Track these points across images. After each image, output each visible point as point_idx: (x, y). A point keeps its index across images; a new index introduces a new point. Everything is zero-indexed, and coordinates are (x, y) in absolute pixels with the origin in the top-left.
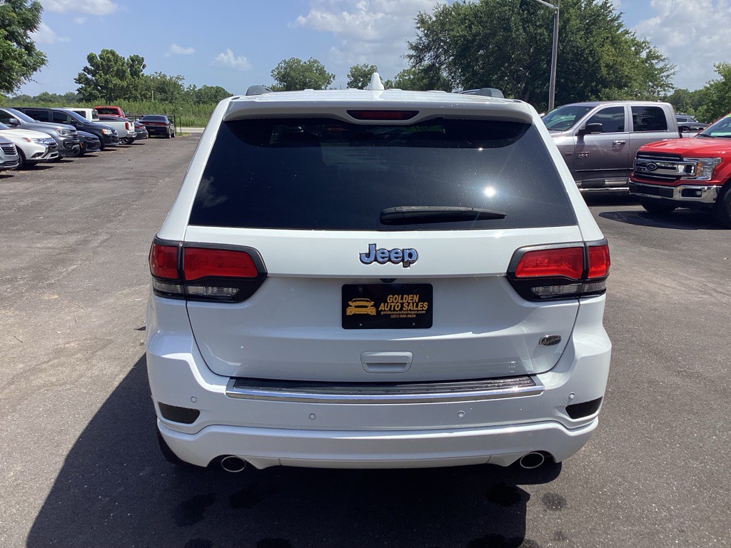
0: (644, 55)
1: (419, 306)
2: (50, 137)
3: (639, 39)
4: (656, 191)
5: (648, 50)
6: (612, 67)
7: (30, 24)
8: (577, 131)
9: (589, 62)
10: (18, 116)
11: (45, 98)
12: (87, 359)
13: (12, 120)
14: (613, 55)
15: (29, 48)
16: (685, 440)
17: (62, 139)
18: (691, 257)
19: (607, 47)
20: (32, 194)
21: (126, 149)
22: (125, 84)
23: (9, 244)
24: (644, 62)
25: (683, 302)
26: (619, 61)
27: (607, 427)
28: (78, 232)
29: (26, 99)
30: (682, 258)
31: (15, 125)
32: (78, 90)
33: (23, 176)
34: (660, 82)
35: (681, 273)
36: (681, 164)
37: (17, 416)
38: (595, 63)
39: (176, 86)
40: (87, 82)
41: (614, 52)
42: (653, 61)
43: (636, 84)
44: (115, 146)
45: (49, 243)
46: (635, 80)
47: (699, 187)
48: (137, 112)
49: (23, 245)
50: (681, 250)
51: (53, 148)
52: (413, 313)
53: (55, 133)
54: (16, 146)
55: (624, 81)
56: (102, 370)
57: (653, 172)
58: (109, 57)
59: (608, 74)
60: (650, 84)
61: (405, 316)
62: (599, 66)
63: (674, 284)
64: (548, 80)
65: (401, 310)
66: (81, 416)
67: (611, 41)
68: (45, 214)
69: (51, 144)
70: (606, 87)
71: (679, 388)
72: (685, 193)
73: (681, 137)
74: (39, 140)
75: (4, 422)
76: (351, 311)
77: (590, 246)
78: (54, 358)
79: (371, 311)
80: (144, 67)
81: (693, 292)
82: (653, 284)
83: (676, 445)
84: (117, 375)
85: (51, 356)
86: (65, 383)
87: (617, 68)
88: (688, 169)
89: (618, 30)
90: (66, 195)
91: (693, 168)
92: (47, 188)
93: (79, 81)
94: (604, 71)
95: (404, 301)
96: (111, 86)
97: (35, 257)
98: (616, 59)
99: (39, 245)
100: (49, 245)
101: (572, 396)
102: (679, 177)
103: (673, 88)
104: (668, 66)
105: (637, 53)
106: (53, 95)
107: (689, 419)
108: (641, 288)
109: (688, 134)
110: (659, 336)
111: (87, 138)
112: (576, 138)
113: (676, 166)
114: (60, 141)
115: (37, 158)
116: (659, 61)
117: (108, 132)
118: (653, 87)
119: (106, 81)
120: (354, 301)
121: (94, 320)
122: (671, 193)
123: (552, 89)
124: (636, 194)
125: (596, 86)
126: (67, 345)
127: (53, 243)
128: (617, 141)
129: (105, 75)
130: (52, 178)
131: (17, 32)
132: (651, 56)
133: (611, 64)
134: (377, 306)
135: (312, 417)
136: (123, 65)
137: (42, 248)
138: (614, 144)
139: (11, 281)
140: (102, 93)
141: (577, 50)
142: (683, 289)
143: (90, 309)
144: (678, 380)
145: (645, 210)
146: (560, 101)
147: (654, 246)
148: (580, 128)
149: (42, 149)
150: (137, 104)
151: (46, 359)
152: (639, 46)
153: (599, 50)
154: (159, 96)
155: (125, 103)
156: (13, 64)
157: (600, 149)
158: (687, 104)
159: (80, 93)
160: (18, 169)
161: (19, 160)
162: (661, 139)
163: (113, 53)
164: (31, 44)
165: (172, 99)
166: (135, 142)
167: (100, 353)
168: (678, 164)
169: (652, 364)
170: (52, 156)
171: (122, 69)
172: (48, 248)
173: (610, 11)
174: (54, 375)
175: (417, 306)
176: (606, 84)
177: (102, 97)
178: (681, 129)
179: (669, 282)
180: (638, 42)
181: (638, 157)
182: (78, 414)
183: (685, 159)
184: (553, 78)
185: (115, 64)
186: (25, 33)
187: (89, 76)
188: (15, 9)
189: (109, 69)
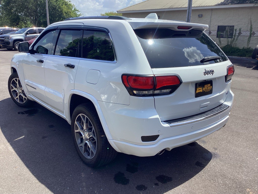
5: (74, 8)
6: (67, 13)
9: (59, 11)
19: (64, 6)
42: (76, 12)
61: (208, 91)
62: (63, 13)
65: (207, 89)
79: (201, 91)
95: (208, 86)
104: (81, 14)
120: (198, 88)
132: (75, 10)
133: (67, 12)
135: (192, 127)
141: (54, 6)
153: (61, 6)
175: (210, 88)
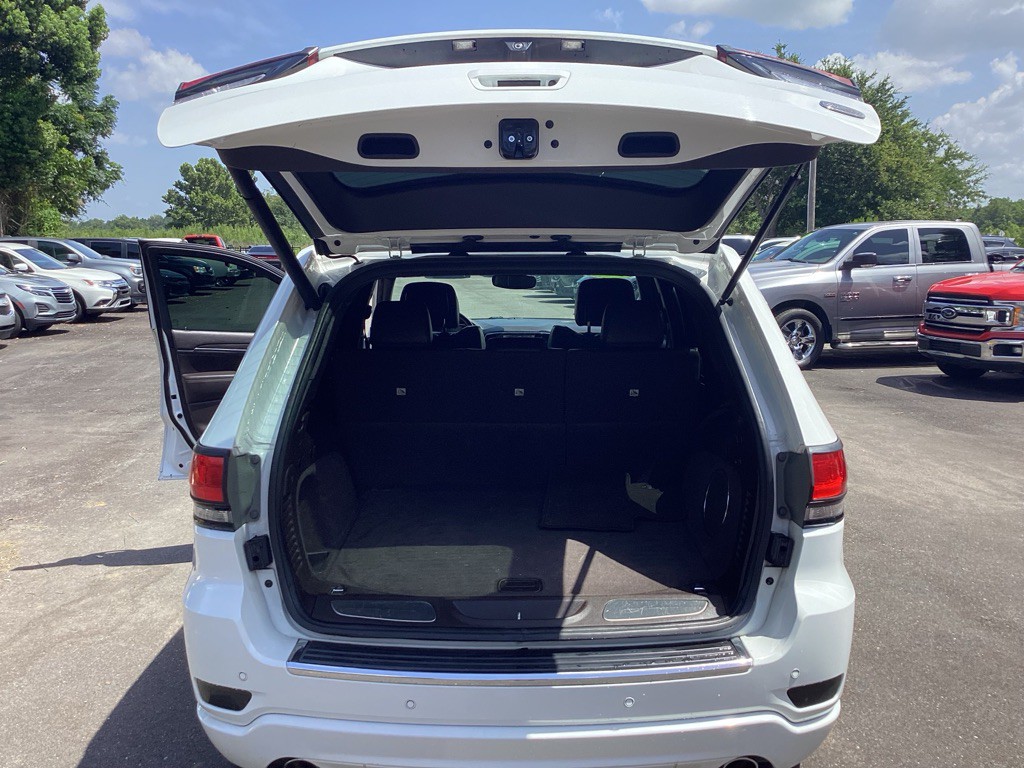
0: (941, 153)
2: (120, 277)
3: (934, 132)
4: (956, 348)
5: (946, 147)
6: (896, 171)
7: (102, 127)
8: (841, 264)
9: (863, 165)
10: (79, 251)
11: (122, 224)
12: (133, 597)
13: (70, 256)
14: (897, 155)
15: (99, 161)
16: (988, 729)
17: (137, 280)
18: (1008, 444)
19: (887, 144)
20: (89, 357)
21: (226, 292)
22: (230, 204)
23: (49, 428)
24: (941, 162)
25: (993, 512)
26: (905, 162)
27: (871, 707)
28: (144, 410)
29: (96, 225)
30: (994, 445)
31: (75, 263)
32: (167, 212)
33: (81, 331)
34: (966, 190)
35: (991, 468)
36: (991, 310)
37: (26, 681)
38: (871, 166)
40: (180, 201)
41: (898, 151)
42: (955, 162)
43: (929, 193)
44: (210, 289)
45: (104, 427)
46: (930, 188)
47: (1019, 342)
48: (244, 241)
49: (68, 429)
50: (994, 433)
51: (124, 292)
53: (127, 272)
54: (74, 292)
55: (913, 189)
56: (152, 613)
57: (952, 321)
58: (208, 168)
59: (891, 180)
60: (952, 192)
62: (878, 170)
63: (981, 485)
64: (805, 190)
66: (114, 683)
67: (893, 136)
68: (104, 384)
69: (121, 288)
70: (888, 199)
71: (981, 646)
72: (998, 350)
73: (992, 270)
74: (105, 282)
75: (7, 691)
77: (814, 454)
78: (89, 595)
81: (1009, 496)
82: (949, 485)
83: (972, 737)
84: (170, 621)
85: (85, 592)
86: (99, 633)
87: (903, 173)
88: (1001, 316)
89: (902, 121)
90: (137, 358)
91: (1008, 314)
92: (111, 348)
93: (168, 200)
94: (884, 177)
96: (210, 206)
97: (83, 447)
98: (901, 160)
99: (89, 430)
100: (104, 430)
101: (795, 675)
102: (987, 328)
103: (985, 197)
104: (977, 167)
105: (931, 151)
106: (133, 218)
107: (995, 696)
108: (933, 491)
109: (1000, 265)
110: (956, 564)
111: (170, 279)
112: (839, 274)
113: (983, 312)
114: (134, 283)
115: (102, 307)
116: (963, 161)
117: (199, 270)
118: (956, 196)
119: (205, 201)
121: (150, 538)
122: (977, 351)
123: (811, 203)
124: (928, 351)
125: (874, 197)
126: (109, 576)
127: (108, 426)
128: (899, 278)
129: (203, 191)
130: (120, 334)
131: (85, 139)
132: (951, 155)
133: (894, 166)
135: (410, 704)
137: (93, 434)
138: (895, 281)
139: (44, 481)
140: (199, 215)
142: (994, 492)
143: (147, 523)
144: (981, 634)
145: (943, 373)
146: (824, 219)
147: (954, 427)
148: (845, 259)
149: (109, 294)
150: (245, 231)
151: (77, 597)
152: (934, 141)
153: (876, 147)
155: (227, 229)
157: (875, 288)
158: (1008, 218)
159: (169, 215)
160: (76, 321)
161: (78, 309)
162: (963, 274)
163: (214, 163)
164: (102, 153)
165: (291, 223)
166: (238, 282)
167: (152, 587)
168: (987, 310)
169: (944, 608)
170: (122, 303)
171: (227, 184)
172: (102, 434)
173: (891, 96)
174: (85, 620)
176: (887, 194)
177: (198, 221)
178: (991, 259)
179: (973, 482)
180: (932, 136)
181: (929, 300)
182: (111, 679)
183: (995, 302)
184: (812, 188)
185: (217, 177)
186: (94, 139)
187: (182, 194)
188: (82, 109)
189: (208, 184)
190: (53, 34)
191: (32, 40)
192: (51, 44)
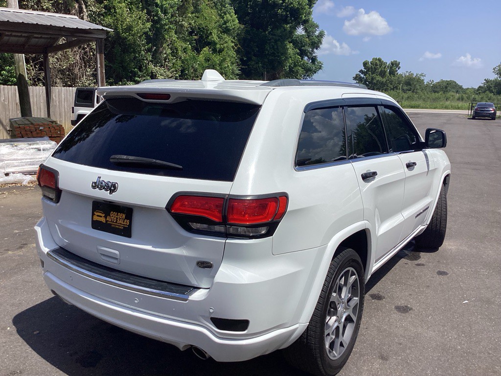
1: (125, 222)
7: (316, 45)
15: (314, 60)
22: (384, 80)
39: (419, 81)
40: (361, 79)
52: (122, 225)
58: (376, 63)
61: (118, 227)
65: (116, 222)
76: (96, 218)
79: (103, 220)
80: (399, 69)
93: (355, 79)
95: (118, 217)
96: (375, 81)
119: (373, 79)
120: (97, 212)
129: (372, 74)
131: (308, 50)
134: (106, 217)
136: (385, 67)
140: (369, 86)
154: (405, 88)
156: (298, 69)
163: (380, 60)
164: (315, 57)
165: (414, 90)
171: (384, 70)
175: (124, 222)
185: (380, 67)
186: (313, 51)
187: (362, 76)
188: (308, 37)
189: (375, 70)
190: (292, 3)
191: (283, 6)
192: (290, 8)
